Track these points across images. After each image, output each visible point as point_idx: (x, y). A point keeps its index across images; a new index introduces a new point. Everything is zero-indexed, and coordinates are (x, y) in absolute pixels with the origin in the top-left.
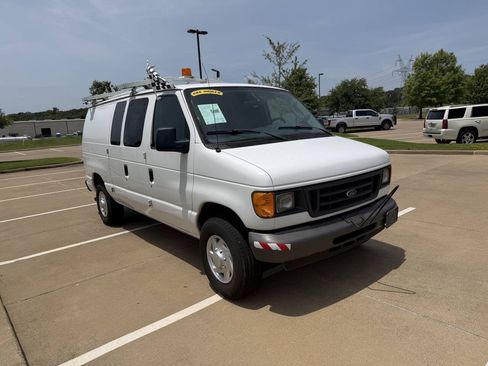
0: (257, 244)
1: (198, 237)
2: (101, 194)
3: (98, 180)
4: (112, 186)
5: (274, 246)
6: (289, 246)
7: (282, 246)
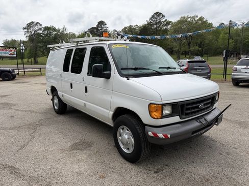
0: (150, 134)
1: (112, 126)
2: (55, 97)
3: (54, 90)
4: (62, 93)
5: (161, 135)
6: (169, 136)
7: (165, 136)
